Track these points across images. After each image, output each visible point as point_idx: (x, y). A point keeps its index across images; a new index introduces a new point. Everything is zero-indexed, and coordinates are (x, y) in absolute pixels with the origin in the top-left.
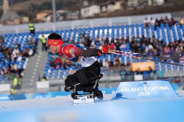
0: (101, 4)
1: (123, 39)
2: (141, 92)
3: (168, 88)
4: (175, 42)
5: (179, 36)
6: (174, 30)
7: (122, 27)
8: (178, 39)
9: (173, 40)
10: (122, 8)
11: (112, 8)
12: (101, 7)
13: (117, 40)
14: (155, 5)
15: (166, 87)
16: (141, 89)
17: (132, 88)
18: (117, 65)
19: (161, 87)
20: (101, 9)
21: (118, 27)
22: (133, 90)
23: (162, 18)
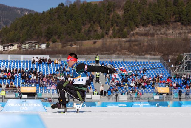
0: (4, 45)
1: (16, 70)
2: (22, 107)
3: (40, 105)
4: (51, 74)
5: (54, 71)
6: (51, 67)
7: (17, 62)
8: (53, 73)
9: (49, 73)
10: (18, 49)
11: (11, 48)
12: (4, 47)
13: (13, 69)
14: (40, 48)
15: (38, 104)
16: (22, 105)
17: (16, 104)
18: (11, 87)
19: (36, 104)
20: (4, 48)
21: (14, 62)
22: (17, 105)
23: (43, 58)
